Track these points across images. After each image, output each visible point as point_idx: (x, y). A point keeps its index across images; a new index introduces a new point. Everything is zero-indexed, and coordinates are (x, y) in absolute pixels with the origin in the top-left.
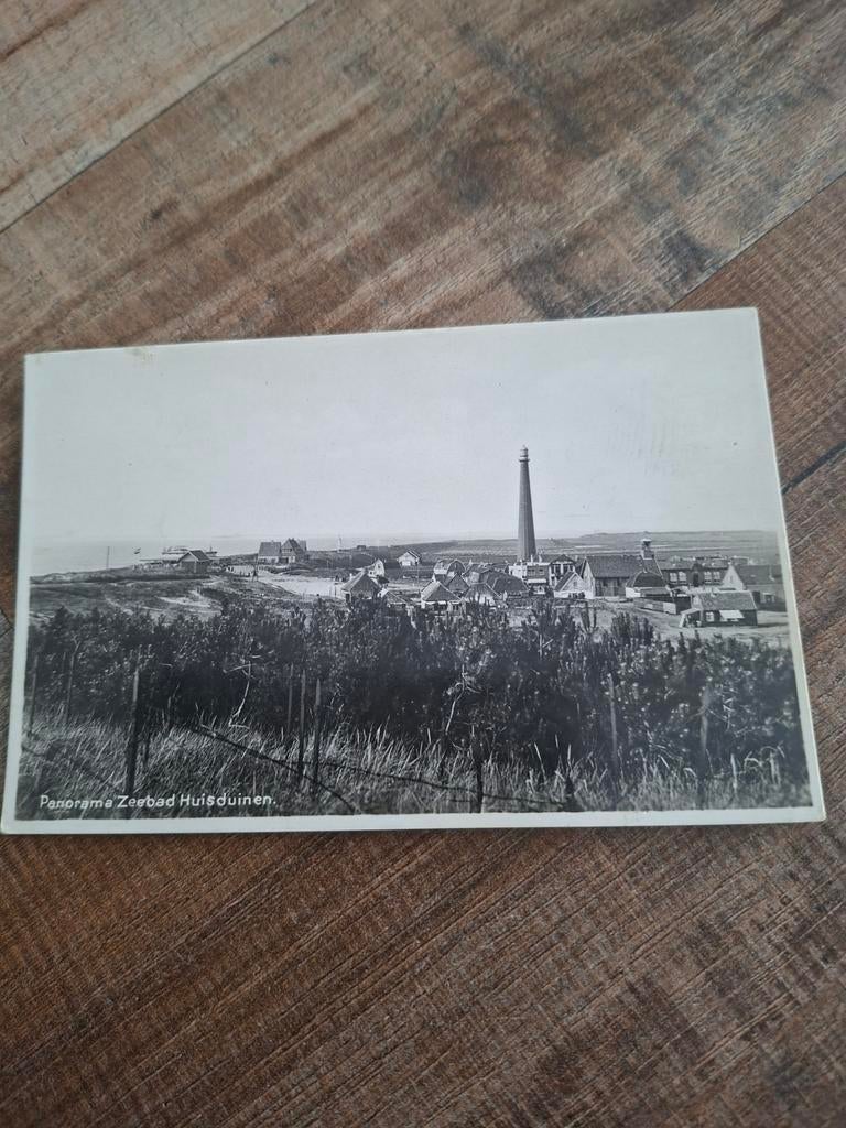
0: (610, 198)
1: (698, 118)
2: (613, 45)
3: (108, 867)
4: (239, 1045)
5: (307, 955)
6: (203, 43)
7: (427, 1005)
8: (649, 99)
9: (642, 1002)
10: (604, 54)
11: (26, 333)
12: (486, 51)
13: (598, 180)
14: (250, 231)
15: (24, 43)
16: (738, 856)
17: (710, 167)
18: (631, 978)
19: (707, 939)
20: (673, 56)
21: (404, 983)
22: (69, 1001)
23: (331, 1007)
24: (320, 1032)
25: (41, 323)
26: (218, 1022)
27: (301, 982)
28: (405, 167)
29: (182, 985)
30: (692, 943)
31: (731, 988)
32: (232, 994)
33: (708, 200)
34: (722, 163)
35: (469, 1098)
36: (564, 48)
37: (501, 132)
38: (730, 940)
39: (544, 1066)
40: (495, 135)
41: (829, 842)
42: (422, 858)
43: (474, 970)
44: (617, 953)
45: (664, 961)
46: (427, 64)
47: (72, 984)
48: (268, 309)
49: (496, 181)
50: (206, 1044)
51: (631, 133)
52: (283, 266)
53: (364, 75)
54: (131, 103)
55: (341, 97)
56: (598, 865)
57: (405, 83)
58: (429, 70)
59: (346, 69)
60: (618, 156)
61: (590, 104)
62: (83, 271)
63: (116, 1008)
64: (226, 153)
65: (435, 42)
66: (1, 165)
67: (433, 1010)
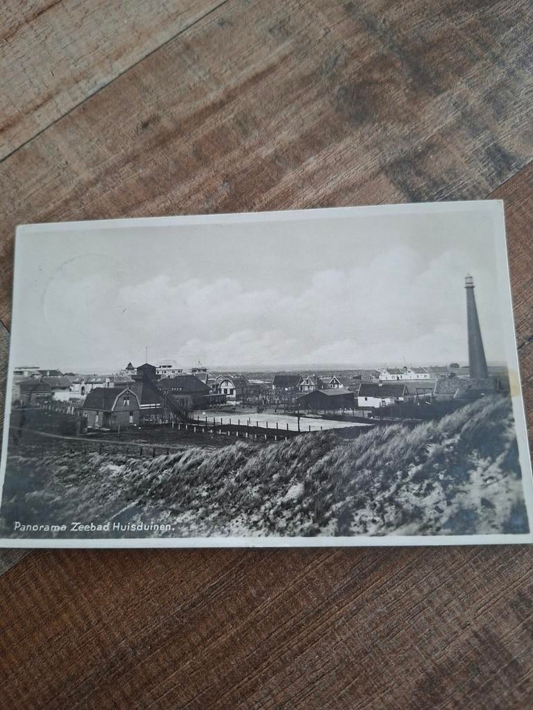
0: (448, 121)
1: (504, 70)
2: (448, 20)
3: (127, 561)
4: (219, 676)
5: (263, 617)
6: (172, 11)
8: (472, 57)
9: (482, 642)
10: (442, 26)
11: (58, 203)
12: (363, 21)
13: (441, 108)
14: (210, 137)
15: (50, 7)
17: (513, 102)
18: (475, 628)
19: (523, 602)
20: (487, 28)
21: (328, 635)
22: (102, 650)
23: (280, 651)
24: (273, 666)
25: (68, 197)
26: (204, 662)
27: (260, 635)
28: (312, 97)
29: (180, 638)
30: (514, 605)
32: (213, 644)
33: (513, 124)
34: (521, 100)
35: (372, 707)
36: (415, 21)
37: (376, 75)
39: (420, 686)
40: (371, 78)
43: (374, 625)
44: (466, 613)
45: (496, 616)
46: (325, 29)
47: (105, 638)
48: (224, 191)
49: (373, 108)
50: (197, 677)
51: (461, 79)
52: (233, 161)
53: (283, 35)
54: (125, 50)
55: (268, 49)
57: (310, 41)
58: (327, 33)
59: (270, 31)
60: (453, 94)
61: (434, 59)
62: (96, 162)
63: (135, 654)
64: (191, 85)
65: (330, 15)
66: (36, 89)
67: (347, 651)
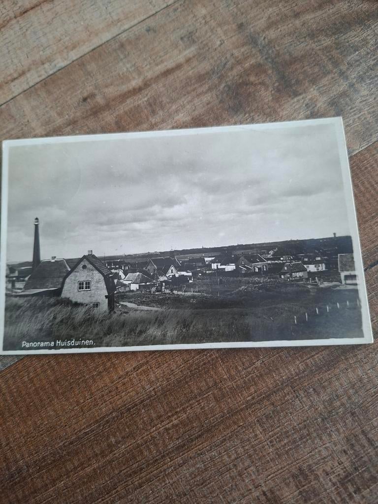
0: (300, 117)
1: (347, 83)
2: (311, 42)
3: (31, 406)
4: (82, 495)
5: (117, 458)
6: (115, 18)
7: (170, 488)
8: (324, 71)
9: (268, 500)
10: (306, 46)
12: (249, 37)
13: (296, 107)
14: (128, 113)
15: (32, 8)
16: (321, 439)
17: (349, 108)
18: (265, 489)
19: (302, 475)
20: (339, 51)
21: (160, 477)
22: (7, 465)
23: (126, 483)
24: (120, 494)
26: (73, 484)
27: (114, 471)
29: (60, 464)
30: (294, 476)
31: (310, 500)
32: (81, 472)
33: (347, 124)
34: (356, 107)
36: (287, 40)
37: (252, 79)
38: (312, 477)
40: (249, 80)
41: (364, 438)
42: (175, 422)
43: (193, 476)
44: (260, 477)
45: (281, 483)
46: (221, 41)
47: (9, 457)
49: (246, 103)
50: (67, 493)
51: (314, 87)
53: (190, 42)
54: (79, 44)
55: (178, 52)
56: (256, 435)
57: (209, 48)
58: (221, 44)
59: (182, 39)
60: (306, 97)
61: (296, 69)
62: (48, 123)
63: (28, 471)
64: (121, 73)
65: (226, 30)
66: (15, 66)
67: (172, 491)
